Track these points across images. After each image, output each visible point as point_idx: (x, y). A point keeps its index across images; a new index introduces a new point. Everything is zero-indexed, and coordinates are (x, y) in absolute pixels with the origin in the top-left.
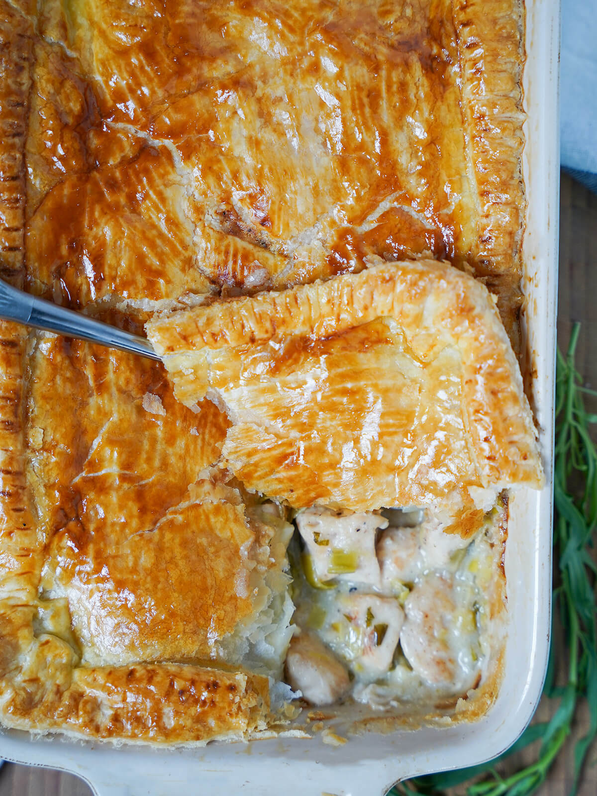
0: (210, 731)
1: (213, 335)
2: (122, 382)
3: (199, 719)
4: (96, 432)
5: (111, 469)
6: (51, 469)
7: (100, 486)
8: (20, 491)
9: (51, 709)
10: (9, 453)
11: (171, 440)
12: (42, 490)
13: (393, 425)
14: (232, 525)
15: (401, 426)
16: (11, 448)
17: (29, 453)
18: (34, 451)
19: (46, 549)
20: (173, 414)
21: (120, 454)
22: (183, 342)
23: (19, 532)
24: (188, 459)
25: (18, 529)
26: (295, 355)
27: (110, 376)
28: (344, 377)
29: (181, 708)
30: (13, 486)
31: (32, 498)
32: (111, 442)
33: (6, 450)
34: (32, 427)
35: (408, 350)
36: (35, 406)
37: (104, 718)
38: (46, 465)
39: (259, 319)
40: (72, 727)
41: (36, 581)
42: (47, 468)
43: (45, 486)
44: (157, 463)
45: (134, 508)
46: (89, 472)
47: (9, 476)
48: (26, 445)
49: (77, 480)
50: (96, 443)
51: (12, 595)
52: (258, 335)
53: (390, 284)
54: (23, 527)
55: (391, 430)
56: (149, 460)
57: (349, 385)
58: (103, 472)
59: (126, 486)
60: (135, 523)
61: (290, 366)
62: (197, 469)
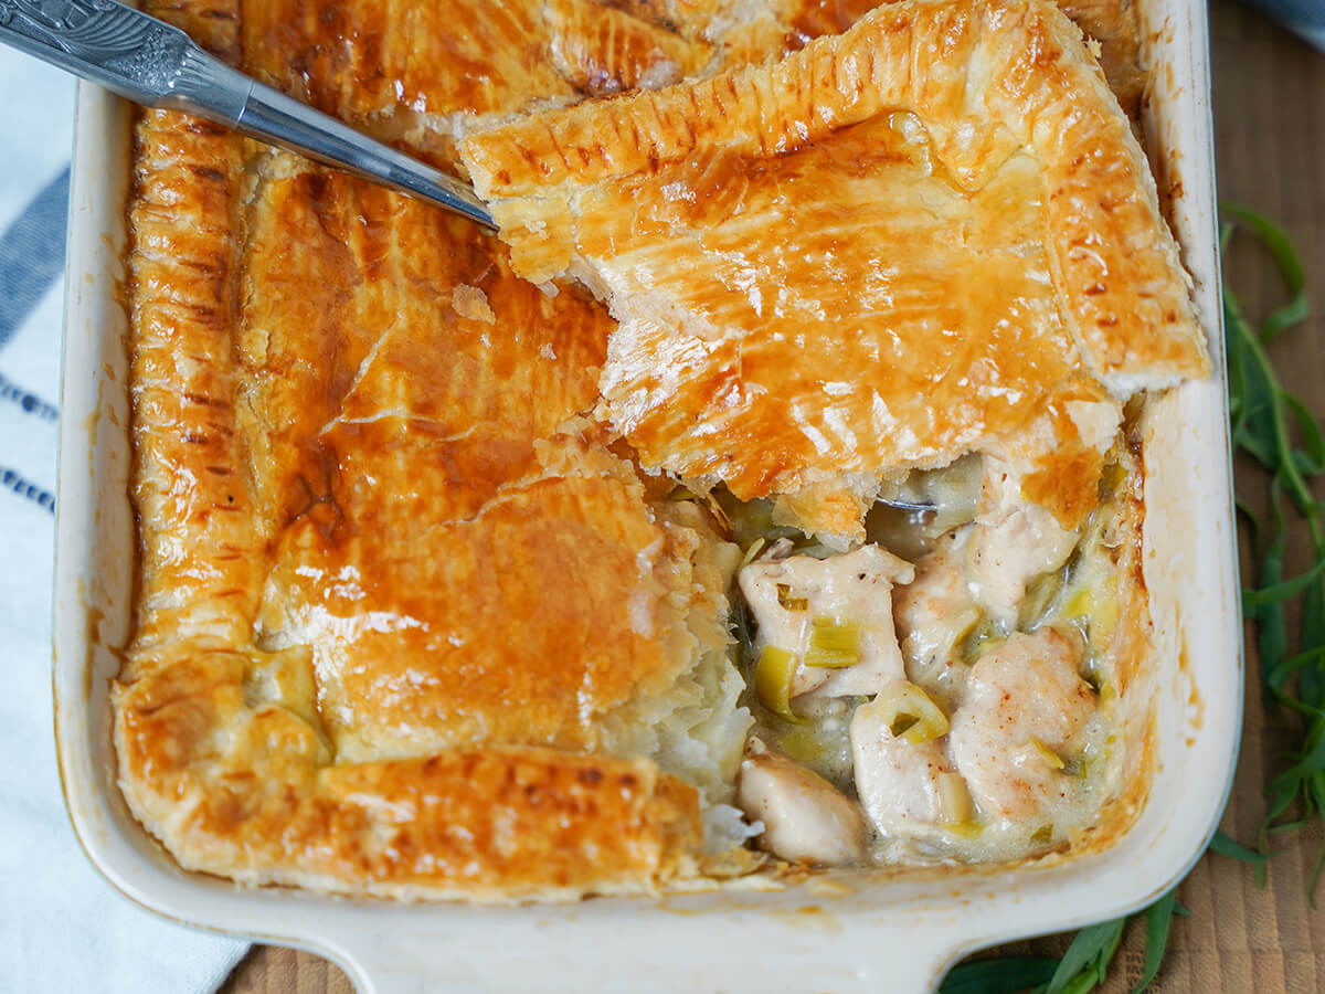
0: (586, 868)
1: (581, 151)
2: (414, 263)
3: (567, 840)
4: (365, 348)
5: (394, 410)
6: (282, 404)
7: (374, 440)
8: (224, 436)
9: (273, 829)
10: (204, 365)
11: (504, 368)
12: (265, 442)
13: (919, 299)
14: (621, 515)
15: (933, 301)
16: (208, 355)
17: (240, 374)
18: (251, 369)
19: (271, 550)
20: (509, 320)
21: (409, 384)
22: (526, 164)
23: (220, 514)
24: (536, 401)
25: (219, 506)
26: (733, 182)
27: (394, 253)
28: (824, 217)
29: (530, 818)
30: (210, 424)
31: (244, 454)
32: (394, 361)
33: (199, 360)
34: (248, 328)
35: (941, 170)
36: (255, 292)
37: (380, 842)
38: (274, 395)
39: (667, 122)
40: (317, 866)
41: (250, 609)
42: (274, 403)
43: (270, 435)
44: (478, 406)
45: (437, 478)
46: (352, 415)
47: (202, 407)
48: (237, 358)
49: (329, 428)
50: (365, 366)
51: (203, 630)
52: (665, 149)
53: (902, 34)
54: (227, 503)
55: (916, 308)
56: (462, 400)
57: (833, 230)
58: (379, 416)
59: (421, 441)
60: (438, 504)
61: (724, 204)
62: (554, 418)
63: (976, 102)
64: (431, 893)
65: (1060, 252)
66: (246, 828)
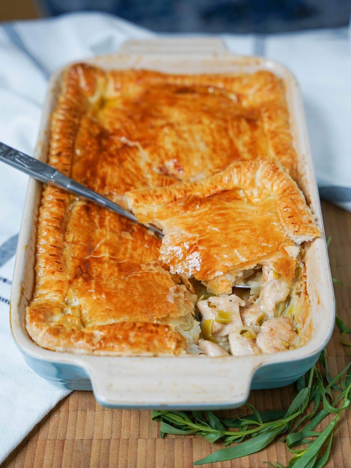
0: (155, 347)
1: (157, 196)
2: (112, 226)
3: (150, 340)
4: (98, 241)
5: (105, 254)
6: (76, 251)
7: (100, 261)
8: (60, 255)
9: (68, 336)
10: (56, 239)
11: (135, 249)
12: (71, 259)
13: (244, 226)
14: (166, 281)
15: (249, 226)
16: (57, 237)
17: (65, 244)
18: (68, 243)
19: (70, 282)
20: (136, 238)
21: (110, 249)
22: (142, 198)
23: (58, 272)
24: (143, 256)
25: (57, 271)
26: (196, 202)
27: (107, 223)
28: (219, 209)
29: (140, 334)
30: (56, 252)
31: (65, 260)
32: (106, 244)
33: (55, 238)
34: (68, 234)
35: (249, 201)
36: (70, 227)
37: (97, 339)
38: (74, 248)
39: (179, 190)
40: (80, 347)
41: (64, 295)
42: (73, 250)
43: (72, 257)
44: (128, 256)
45: (116, 269)
46: (94, 255)
47: (55, 248)
48: (64, 240)
49: (87, 258)
50: (98, 246)
51: (51, 298)
52: (179, 196)
54: (60, 270)
55: (244, 228)
56: (124, 254)
57: (222, 212)
58: (101, 256)
59: (112, 262)
60: (116, 274)
61: (193, 207)
62: (148, 260)
63: (258, 184)
64: (111, 353)
65: (281, 211)
66: (61, 335)
